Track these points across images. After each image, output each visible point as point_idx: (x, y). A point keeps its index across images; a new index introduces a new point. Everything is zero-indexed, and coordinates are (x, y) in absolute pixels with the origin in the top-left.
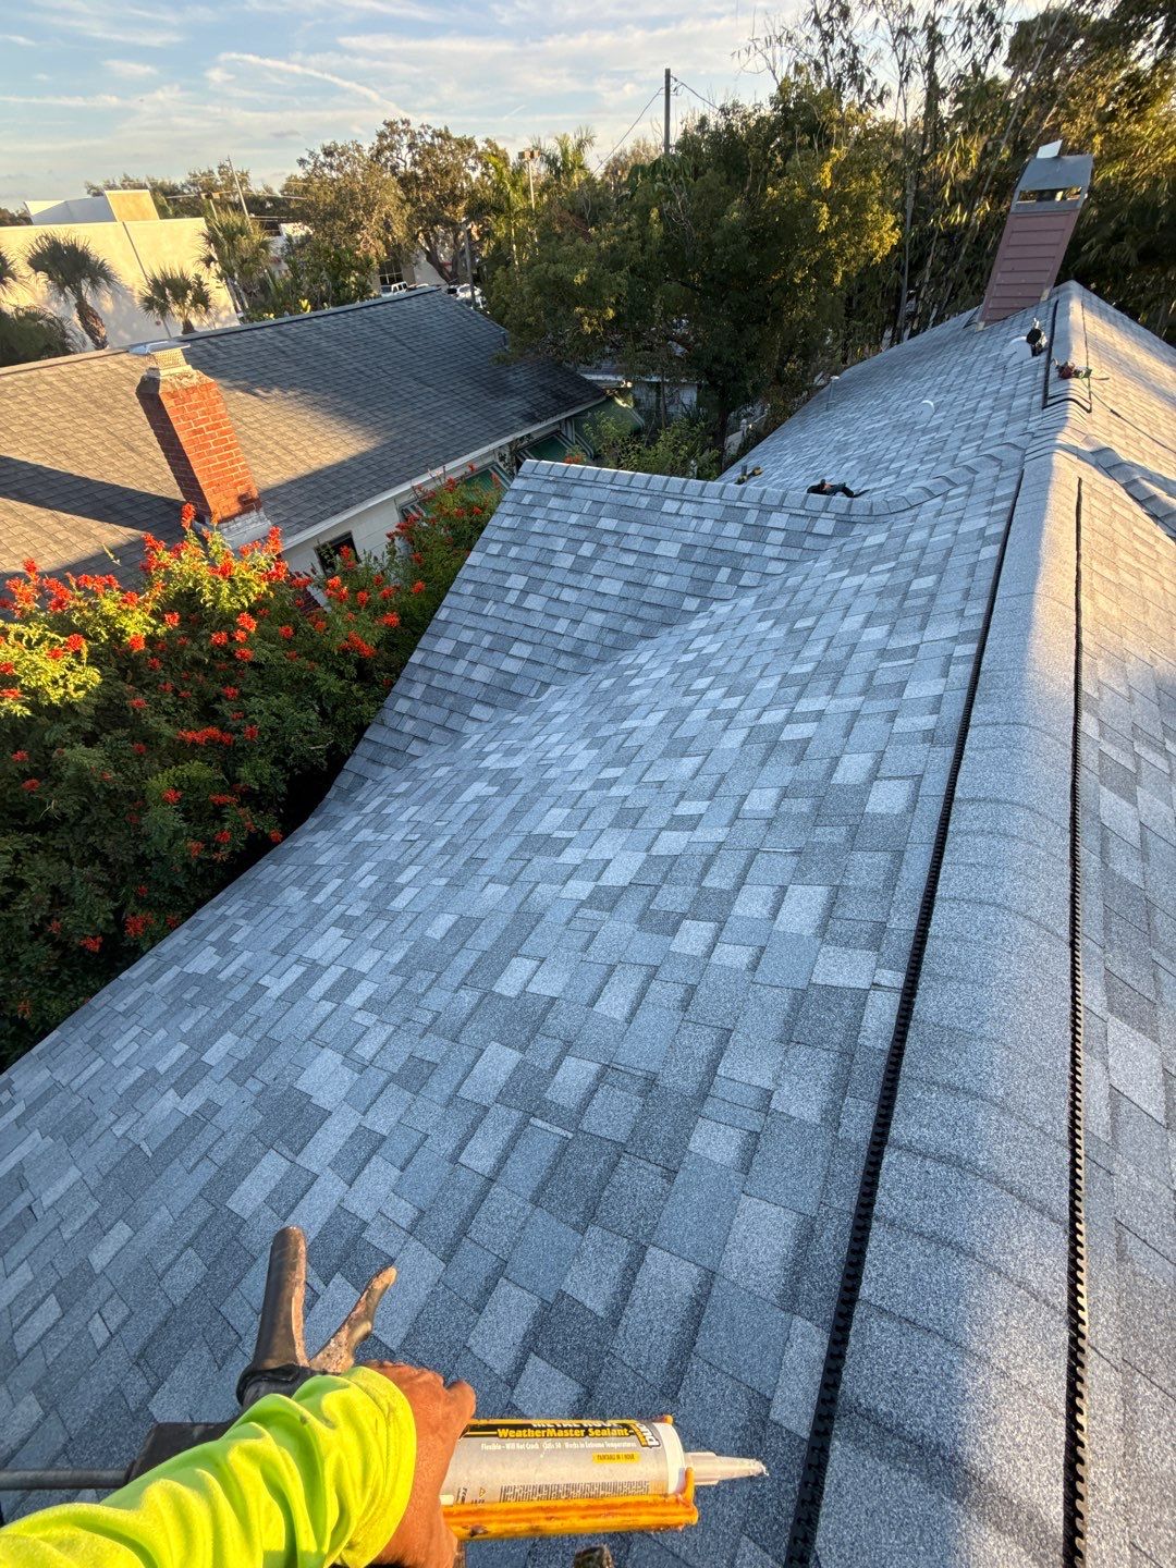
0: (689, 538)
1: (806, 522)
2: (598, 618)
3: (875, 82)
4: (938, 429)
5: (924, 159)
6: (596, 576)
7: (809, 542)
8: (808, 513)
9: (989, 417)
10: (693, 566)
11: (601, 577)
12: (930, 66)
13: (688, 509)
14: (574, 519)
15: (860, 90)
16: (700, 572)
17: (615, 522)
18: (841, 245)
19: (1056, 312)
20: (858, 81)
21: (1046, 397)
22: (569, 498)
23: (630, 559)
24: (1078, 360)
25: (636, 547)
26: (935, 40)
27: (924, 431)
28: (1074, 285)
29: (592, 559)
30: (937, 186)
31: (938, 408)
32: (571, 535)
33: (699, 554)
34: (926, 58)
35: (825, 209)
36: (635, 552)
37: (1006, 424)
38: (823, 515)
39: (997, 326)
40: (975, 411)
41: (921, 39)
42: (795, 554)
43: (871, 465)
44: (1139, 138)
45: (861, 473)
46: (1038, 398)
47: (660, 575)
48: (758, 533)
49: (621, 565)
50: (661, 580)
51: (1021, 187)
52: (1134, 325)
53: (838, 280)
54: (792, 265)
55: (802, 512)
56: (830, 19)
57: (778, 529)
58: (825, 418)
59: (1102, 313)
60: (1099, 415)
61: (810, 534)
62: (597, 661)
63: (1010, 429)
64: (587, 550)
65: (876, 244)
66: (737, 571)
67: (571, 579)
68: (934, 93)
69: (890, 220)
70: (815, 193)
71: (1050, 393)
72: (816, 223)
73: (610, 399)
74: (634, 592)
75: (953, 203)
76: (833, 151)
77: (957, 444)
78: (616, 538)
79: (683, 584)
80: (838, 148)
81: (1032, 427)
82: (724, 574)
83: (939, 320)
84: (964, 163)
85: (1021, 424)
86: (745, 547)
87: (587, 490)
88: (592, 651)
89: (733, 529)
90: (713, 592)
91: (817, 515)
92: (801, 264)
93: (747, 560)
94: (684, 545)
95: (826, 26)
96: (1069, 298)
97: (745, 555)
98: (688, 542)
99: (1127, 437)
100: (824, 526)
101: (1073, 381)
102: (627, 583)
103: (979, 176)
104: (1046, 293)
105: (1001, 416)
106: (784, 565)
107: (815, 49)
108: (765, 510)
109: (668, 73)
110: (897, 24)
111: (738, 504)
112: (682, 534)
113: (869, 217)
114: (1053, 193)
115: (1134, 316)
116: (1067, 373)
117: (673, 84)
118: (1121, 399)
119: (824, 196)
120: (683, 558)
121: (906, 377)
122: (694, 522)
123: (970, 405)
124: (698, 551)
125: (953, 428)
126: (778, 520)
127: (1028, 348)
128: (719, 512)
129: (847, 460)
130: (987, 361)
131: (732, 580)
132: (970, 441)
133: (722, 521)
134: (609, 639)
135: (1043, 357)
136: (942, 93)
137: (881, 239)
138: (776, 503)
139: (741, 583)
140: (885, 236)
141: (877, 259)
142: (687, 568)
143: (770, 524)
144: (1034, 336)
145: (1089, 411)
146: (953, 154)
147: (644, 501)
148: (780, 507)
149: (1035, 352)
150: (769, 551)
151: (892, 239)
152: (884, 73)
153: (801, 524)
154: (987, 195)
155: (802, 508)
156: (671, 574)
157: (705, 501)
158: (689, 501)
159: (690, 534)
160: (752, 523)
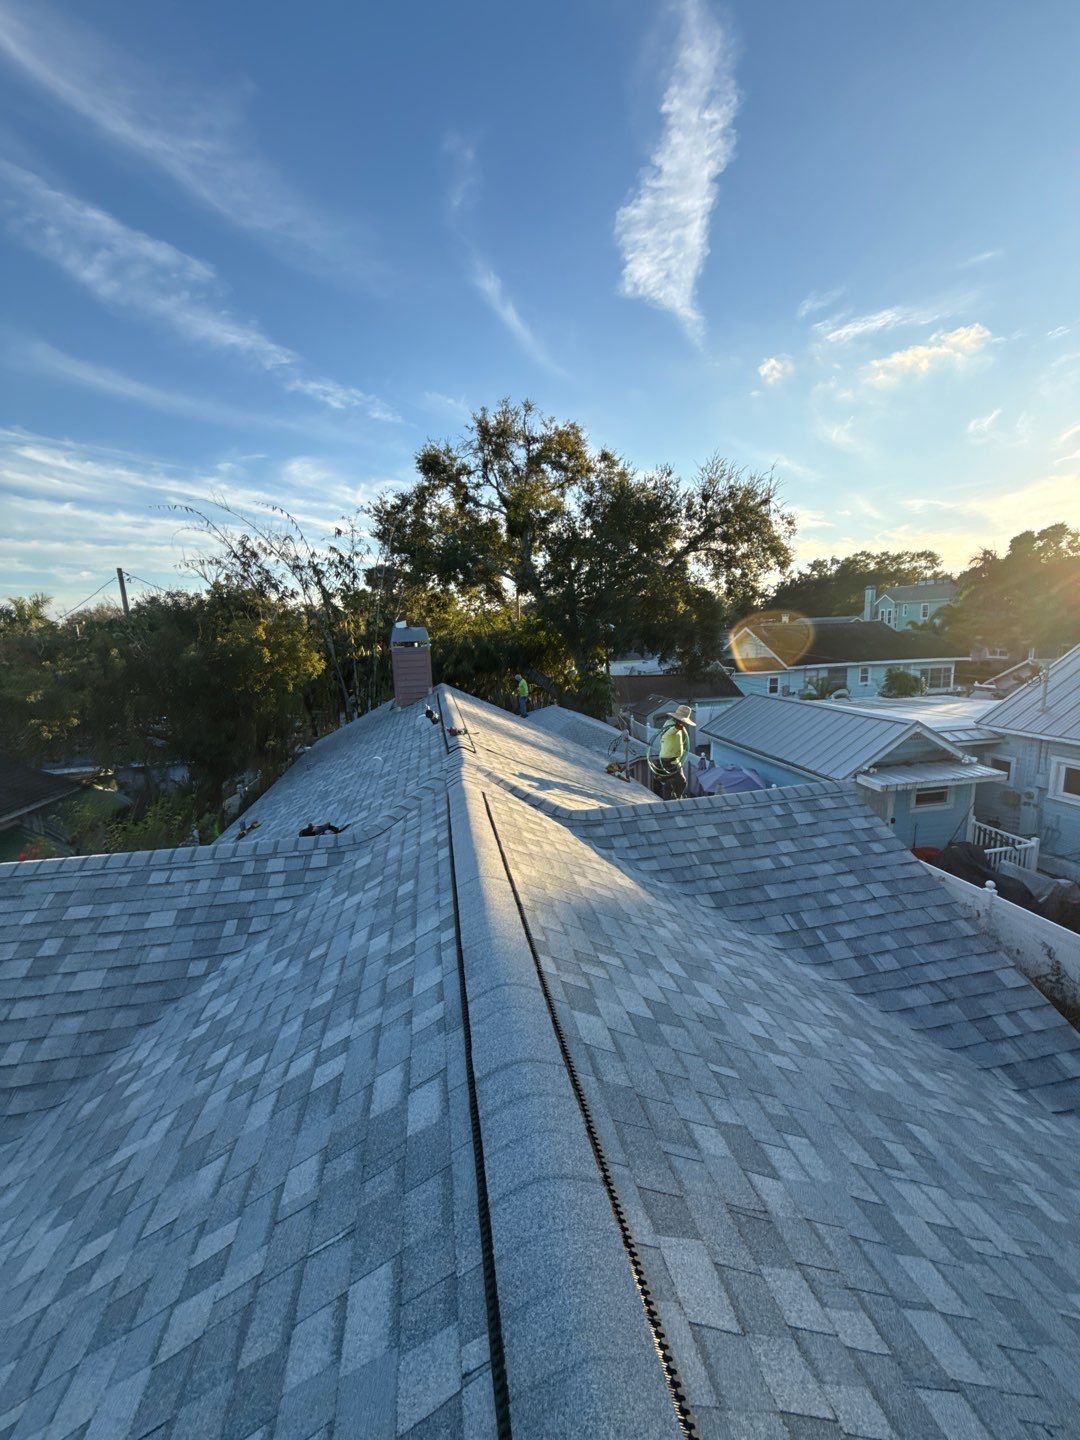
0: (184, 903)
1: (301, 861)
2: (73, 1025)
3: (286, 587)
4: (389, 773)
5: (332, 625)
6: (66, 974)
7: (309, 877)
8: (302, 854)
9: (419, 762)
10: (195, 928)
11: (74, 974)
12: (319, 583)
13: (177, 876)
14: (29, 918)
15: (277, 590)
16: (203, 932)
17: (90, 907)
18: (285, 670)
19: (440, 701)
20: (275, 587)
21: (447, 748)
22: (22, 897)
23: (114, 942)
24: (459, 724)
25: (121, 928)
26: (318, 572)
27: (381, 777)
28: (444, 686)
29: (61, 955)
30: (346, 638)
31: (385, 760)
32: (23, 938)
33: (199, 916)
34: (316, 579)
35: (266, 650)
36: (119, 932)
37: (430, 766)
38: (316, 852)
39: (409, 708)
40: (409, 759)
41: (310, 572)
42: (298, 890)
43: (347, 805)
44: (448, 620)
45: (342, 812)
46: (443, 748)
47: (154, 950)
48: (259, 880)
49: (102, 952)
50: (158, 954)
51: (393, 640)
52: (485, 703)
53: (291, 688)
54: (249, 683)
55: (297, 854)
56: (245, 557)
57: (277, 873)
58: (308, 775)
59: (465, 699)
60: (481, 753)
61: (308, 869)
62: (74, 1081)
63: (433, 767)
64: (50, 948)
65: (311, 669)
66: (244, 920)
67: (29, 989)
68: (327, 596)
69: (316, 656)
70: (257, 641)
71: (450, 744)
72: (261, 658)
73: (88, 788)
74: (122, 977)
75: (359, 646)
76: (262, 620)
77: (404, 782)
78: (92, 924)
79: (183, 950)
80: (266, 619)
81: (445, 766)
82: (231, 926)
83: (374, 706)
84: (358, 627)
85: (439, 765)
86: (248, 895)
87: (49, 883)
88: (66, 1070)
89: (232, 883)
90: (222, 948)
91: (310, 853)
92: (258, 681)
93: (252, 907)
94: (180, 911)
95: (243, 559)
96: (443, 692)
97: (250, 903)
98: (184, 906)
99: (501, 763)
100: (319, 860)
101: (460, 737)
102: (112, 969)
103: (370, 634)
104: (430, 690)
105: (426, 761)
106: (291, 901)
107: (239, 569)
108: (261, 859)
109: (120, 571)
110: (291, 563)
111: (233, 860)
112: (175, 900)
113: (301, 654)
114: (412, 644)
115: (484, 698)
116: (455, 733)
117: (126, 578)
118: (491, 743)
119: (265, 643)
120: (181, 923)
121: (360, 742)
122: (188, 887)
123: (406, 756)
124: (197, 913)
125: (398, 772)
126: (275, 864)
127: (429, 721)
128: (214, 871)
129: (330, 803)
130: (409, 729)
131: (240, 931)
132: (413, 779)
133: (221, 878)
134: (91, 1046)
135: (439, 724)
136: (332, 596)
137: (313, 666)
138: (270, 851)
139: (250, 931)
140: (317, 665)
141: (315, 676)
142: (188, 933)
143: (269, 870)
144: (429, 714)
145: (474, 752)
146: (348, 623)
147: (126, 879)
148: (274, 854)
149: (435, 722)
150: (272, 894)
151: (322, 665)
152: (292, 583)
153: (298, 864)
154: (379, 642)
155: (296, 850)
156: (169, 944)
157: (197, 864)
158: (179, 868)
159: (187, 899)
160: (251, 872)
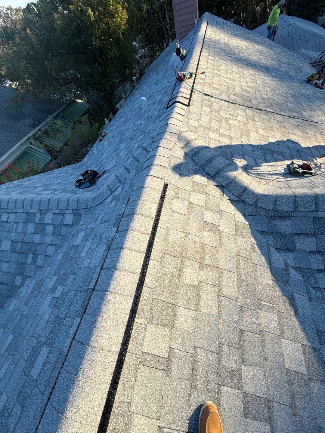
0: (14, 237)
1: (60, 217)
7: (64, 231)
8: (61, 212)
10: (17, 254)
13: (11, 218)
16: (20, 258)
33: (19, 247)
38: (67, 212)
42: (59, 240)
47: (4, 263)
48: (41, 228)
50: (5, 267)
55: (58, 211)
57: (49, 224)
61: (63, 225)
66: (35, 255)
79: (13, 267)
82: (30, 258)
86: (37, 238)
89: (31, 227)
90: (27, 271)
91: (65, 212)
93: (38, 248)
94: (12, 241)
97: (38, 244)
98: (13, 239)
100: (69, 218)
106: (54, 248)
108: (43, 213)
111: (32, 211)
112: (11, 234)
120: (12, 251)
122: (15, 225)
124: (18, 245)
126: (49, 218)
128: (24, 217)
131: (34, 262)
133: (26, 223)
138: (46, 208)
139: (37, 264)
142: (15, 255)
143: (46, 222)
148: (48, 210)
150: (48, 240)
153: (59, 219)
155: (57, 208)
156: (8, 262)
157: (18, 211)
158: (12, 213)
159: (14, 234)
160: (38, 222)
